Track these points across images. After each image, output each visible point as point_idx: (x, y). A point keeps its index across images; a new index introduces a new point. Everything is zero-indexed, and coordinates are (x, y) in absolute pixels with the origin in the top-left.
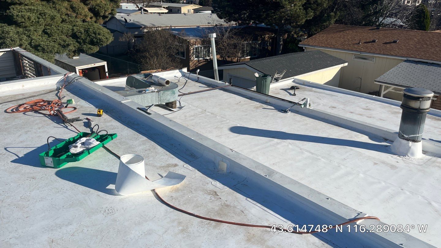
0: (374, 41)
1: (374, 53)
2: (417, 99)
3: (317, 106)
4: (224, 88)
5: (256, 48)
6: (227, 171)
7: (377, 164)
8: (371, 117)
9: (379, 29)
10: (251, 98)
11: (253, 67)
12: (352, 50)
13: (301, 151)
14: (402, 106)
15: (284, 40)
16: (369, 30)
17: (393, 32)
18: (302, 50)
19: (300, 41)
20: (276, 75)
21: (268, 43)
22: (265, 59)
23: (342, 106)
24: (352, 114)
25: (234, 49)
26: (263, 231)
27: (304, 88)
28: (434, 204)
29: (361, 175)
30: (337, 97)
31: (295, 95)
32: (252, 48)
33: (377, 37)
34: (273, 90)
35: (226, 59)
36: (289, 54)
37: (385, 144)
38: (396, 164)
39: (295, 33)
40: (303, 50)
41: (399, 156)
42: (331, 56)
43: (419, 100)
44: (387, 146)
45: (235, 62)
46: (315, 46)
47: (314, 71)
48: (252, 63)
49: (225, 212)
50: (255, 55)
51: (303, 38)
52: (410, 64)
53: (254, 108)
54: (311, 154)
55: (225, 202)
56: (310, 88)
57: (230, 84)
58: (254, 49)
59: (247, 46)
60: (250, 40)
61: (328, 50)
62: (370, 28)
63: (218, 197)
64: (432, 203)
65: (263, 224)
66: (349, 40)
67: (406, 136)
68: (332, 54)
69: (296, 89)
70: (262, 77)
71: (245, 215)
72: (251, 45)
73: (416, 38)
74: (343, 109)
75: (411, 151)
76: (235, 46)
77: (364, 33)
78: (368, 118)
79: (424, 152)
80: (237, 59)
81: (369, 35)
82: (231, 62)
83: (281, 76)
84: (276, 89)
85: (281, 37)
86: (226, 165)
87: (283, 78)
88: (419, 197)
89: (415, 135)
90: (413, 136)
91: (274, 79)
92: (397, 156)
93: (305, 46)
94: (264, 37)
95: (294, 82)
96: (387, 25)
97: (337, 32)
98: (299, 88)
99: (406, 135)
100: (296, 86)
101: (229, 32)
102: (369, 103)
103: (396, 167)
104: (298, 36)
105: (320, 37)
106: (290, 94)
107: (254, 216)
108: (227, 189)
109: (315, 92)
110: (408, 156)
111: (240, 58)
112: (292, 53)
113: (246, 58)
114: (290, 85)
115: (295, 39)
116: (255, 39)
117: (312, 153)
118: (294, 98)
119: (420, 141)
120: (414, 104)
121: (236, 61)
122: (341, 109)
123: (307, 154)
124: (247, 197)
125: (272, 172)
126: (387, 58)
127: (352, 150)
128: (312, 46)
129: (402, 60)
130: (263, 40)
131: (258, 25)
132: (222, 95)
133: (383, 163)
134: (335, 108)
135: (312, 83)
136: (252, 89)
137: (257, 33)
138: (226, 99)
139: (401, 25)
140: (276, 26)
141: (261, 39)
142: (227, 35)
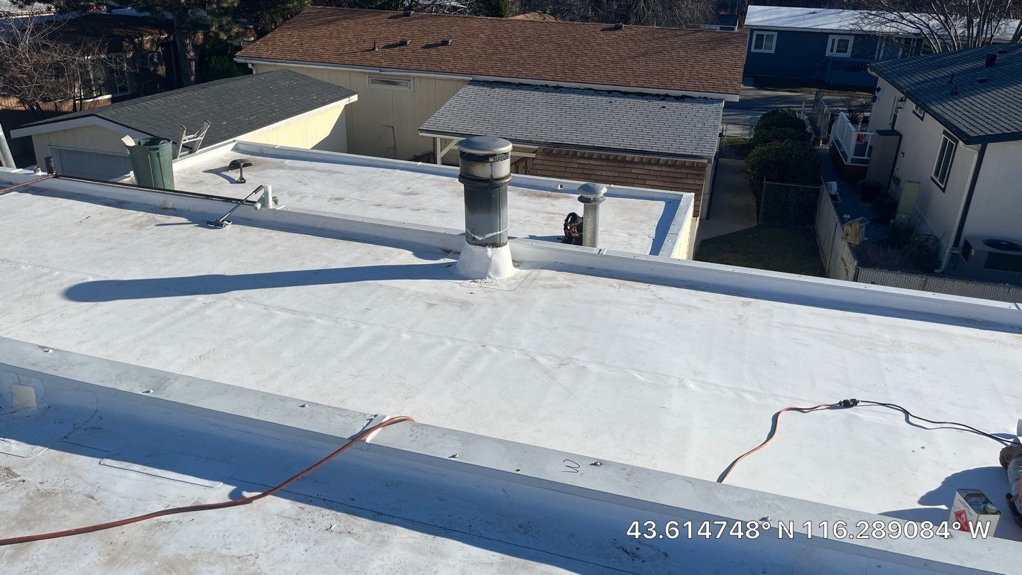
0: (403, 43)
1: (407, 69)
2: (484, 159)
3: (298, 201)
4: (33, 185)
5: (122, 73)
6: (40, 407)
7: (434, 305)
8: (419, 210)
9: (408, 15)
10: (120, 204)
11: (119, 122)
12: (361, 65)
13: (266, 311)
14: (463, 178)
15: (195, 47)
16: (391, 18)
17: (438, 22)
18: (245, 70)
19: (239, 48)
20: (184, 138)
21: (152, 57)
22: (151, 99)
23: (356, 194)
24: (379, 208)
25: (57, 77)
26: (150, 528)
27: (262, 162)
28: (541, 360)
29: (405, 336)
30: (342, 176)
31: (245, 182)
32: (111, 71)
33: (408, 34)
34: (186, 176)
35: (38, 106)
36: (214, 82)
37: (446, 262)
38: (470, 298)
39: (221, 28)
40: (250, 72)
41: (474, 279)
42: (318, 82)
43: (488, 162)
44: (449, 265)
45: (67, 113)
46: (276, 60)
47: (283, 119)
48: (114, 113)
49: (39, 512)
50: (123, 89)
51: (244, 41)
52: (481, 88)
53: (133, 227)
54: (290, 315)
55: (40, 487)
56: (279, 160)
57: (50, 171)
58: (117, 75)
59: (94, 67)
60: (100, 51)
61: (309, 69)
62: (392, 13)
63: (18, 479)
64: (537, 359)
65: (150, 510)
66: (350, 41)
67: (479, 238)
68: (320, 77)
69: (245, 166)
70: (146, 144)
71: (98, 504)
72: (106, 64)
73: (483, 33)
74: (358, 201)
75: (492, 267)
76: (59, 70)
77: (381, 24)
78: (414, 212)
79: (517, 263)
80: (71, 103)
81: (392, 29)
82: (56, 114)
83: (199, 138)
84: (193, 172)
85: (188, 42)
86: (33, 390)
87: (205, 143)
88: (514, 353)
89: (495, 234)
90: (491, 235)
91: (183, 146)
92: (469, 281)
93: (252, 62)
94: (141, 43)
95: (235, 149)
96: (427, 6)
97: (321, 24)
98: (250, 165)
99: (478, 235)
100: (242, 161)
101: (32, 32)
102: (412, 179)
103: (469, 303)
104: (231, 36)
105: (283, 37)
106: (232, 181)
107: (123, 498)
108: (41, 452)
109: (291, 168)
110: (489, 277)
111: (81, 100)
112: (222, 80)
113: (100, 98)
114: (228, 158)
115: (225, 45)
116: (115, 47)
117: (294, 312)
118: (241, 190)
119: (506, 244)
120: (481, 171)
121: (71, 110)
122: (355, 201)
123: (283, 316)
124: (102, 458)
125: (162, 379)
126: (436, 79)
127: (381, 286)
128: (268, 59)
129: (465, 81)
130: (139, 48)
131: (115, 12)
132: (29, 206)
133: (446, 300)
134: (343, 199)
135: (281, 149)
136: (126, 180)
137: (116, 31)
138: (42, 216)
139: (454, 7)
140: (165, 13)
141: (131, 46)
142: (27, 40)
